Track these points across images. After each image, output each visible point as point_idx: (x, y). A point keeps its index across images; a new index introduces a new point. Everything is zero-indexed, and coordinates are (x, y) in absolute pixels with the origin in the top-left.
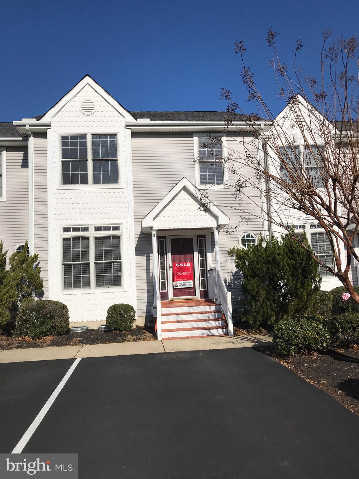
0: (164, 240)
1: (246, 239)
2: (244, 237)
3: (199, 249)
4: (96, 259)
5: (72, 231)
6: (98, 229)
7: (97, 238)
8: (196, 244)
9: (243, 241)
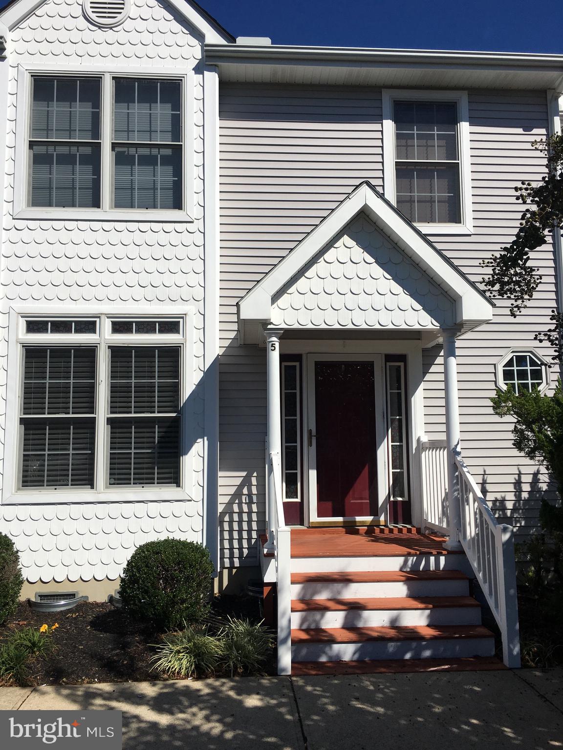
0: (297, 364)
1: (515, 368)
2: (510, 363)
3: (389, 391)
4: (113, 409)
5: (52, 332)
6: (120, 326)
7: (117, 352)
8: (382, 376)
9: (508, 375)
